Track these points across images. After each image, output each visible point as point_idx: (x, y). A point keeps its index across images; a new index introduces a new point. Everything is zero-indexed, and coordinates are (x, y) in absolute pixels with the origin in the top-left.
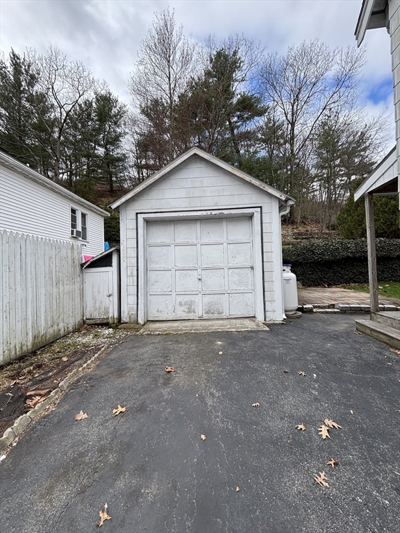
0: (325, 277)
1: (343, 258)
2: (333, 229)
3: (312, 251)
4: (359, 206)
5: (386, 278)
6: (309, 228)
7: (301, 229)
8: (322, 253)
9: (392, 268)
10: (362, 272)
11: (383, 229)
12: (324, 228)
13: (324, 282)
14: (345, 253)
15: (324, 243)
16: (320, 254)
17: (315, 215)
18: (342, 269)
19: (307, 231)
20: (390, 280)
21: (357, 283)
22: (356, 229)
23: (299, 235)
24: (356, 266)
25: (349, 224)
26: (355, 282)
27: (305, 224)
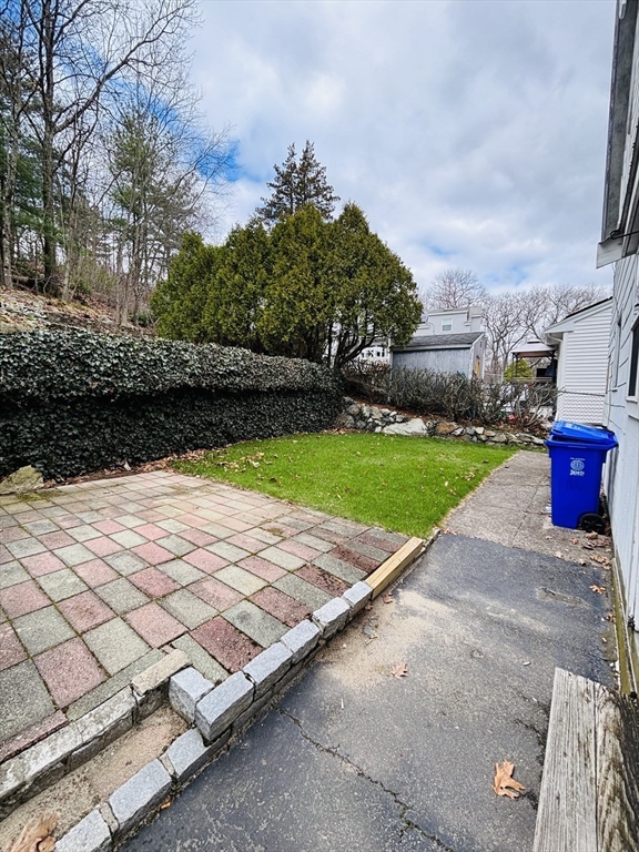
0: (122, 442)
1: (171, 388)
2: (143, 326)
3: (80, 361)
4: (192, 283)
5: (250, 432)
6: (91, 312)
7: (72, 309)
8: (113, 372)
9: (259, 413)
10: (211, 424)
11: (236, 334)
12: (125, 318)
13: (122, 457)
14: (177, 376)
15: (118, 341)
16: (105, 374)
17: (108, 292)
18: (167, 416)
19: (87, 317)
20: (254, 436)
21: (202, 448)
22: (188, 327)
23: (63, 320)
24: (200, 408)
25: (174, 314)
26: (196, 447)
27: (83, 303)
